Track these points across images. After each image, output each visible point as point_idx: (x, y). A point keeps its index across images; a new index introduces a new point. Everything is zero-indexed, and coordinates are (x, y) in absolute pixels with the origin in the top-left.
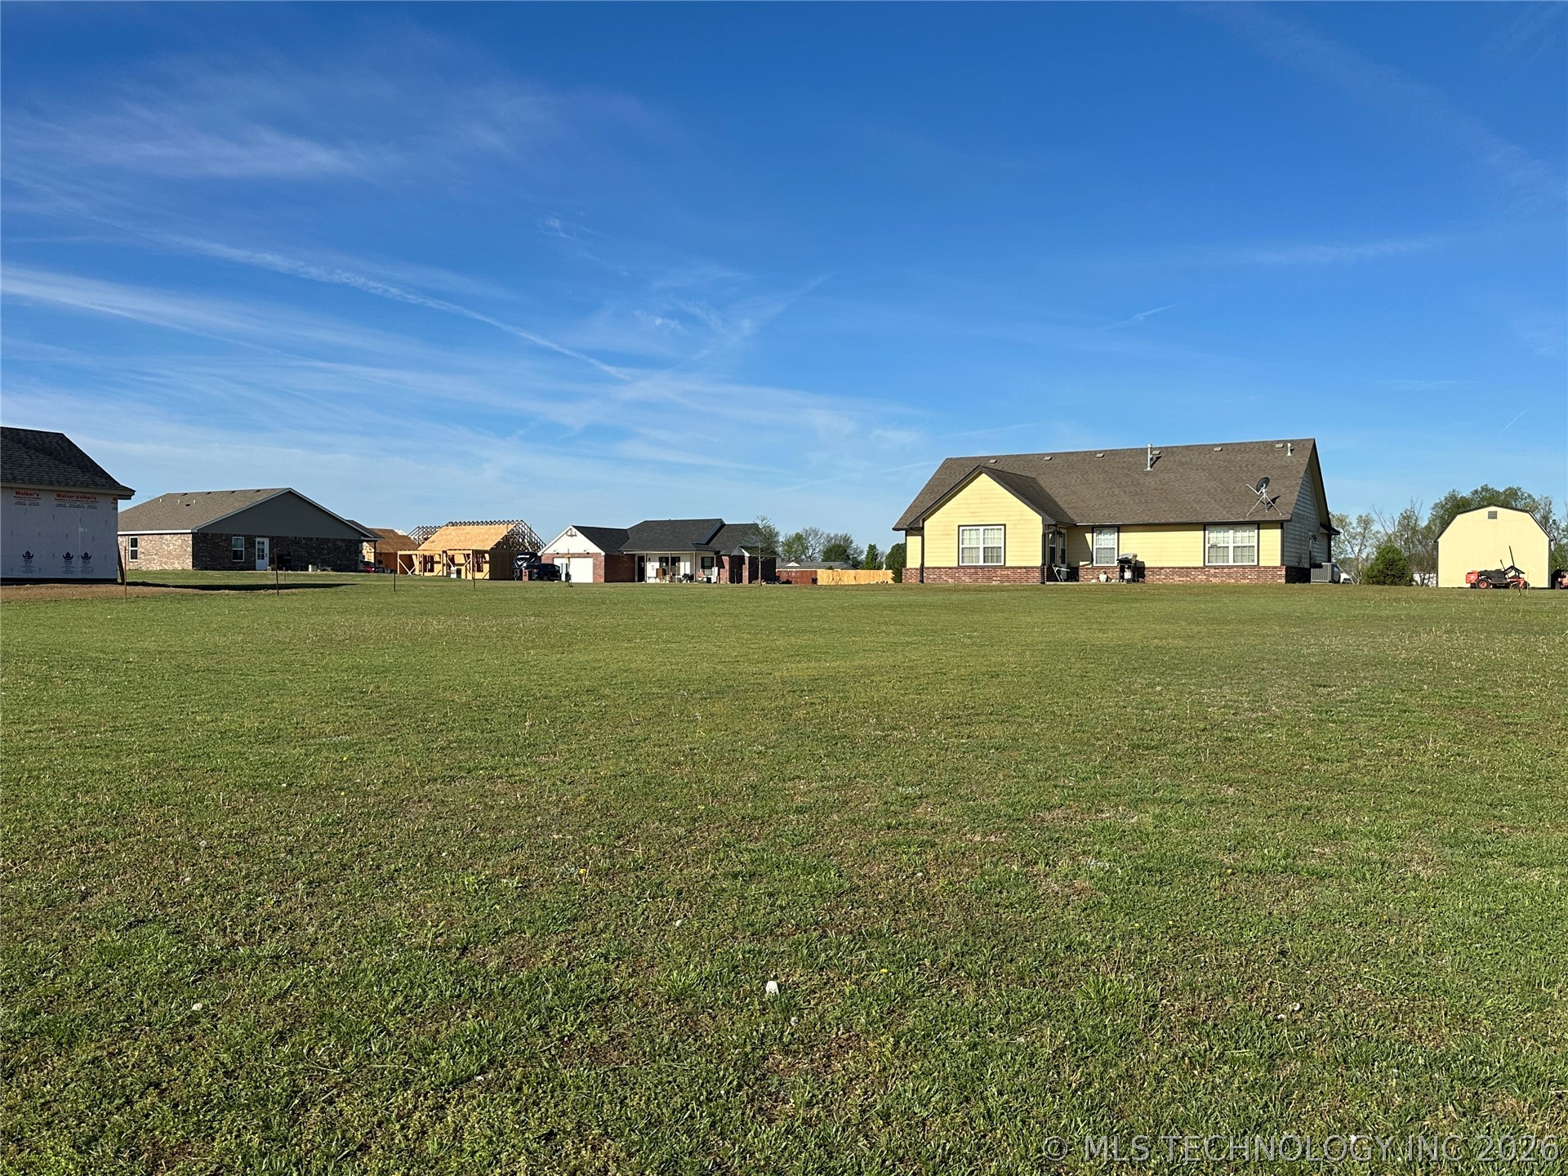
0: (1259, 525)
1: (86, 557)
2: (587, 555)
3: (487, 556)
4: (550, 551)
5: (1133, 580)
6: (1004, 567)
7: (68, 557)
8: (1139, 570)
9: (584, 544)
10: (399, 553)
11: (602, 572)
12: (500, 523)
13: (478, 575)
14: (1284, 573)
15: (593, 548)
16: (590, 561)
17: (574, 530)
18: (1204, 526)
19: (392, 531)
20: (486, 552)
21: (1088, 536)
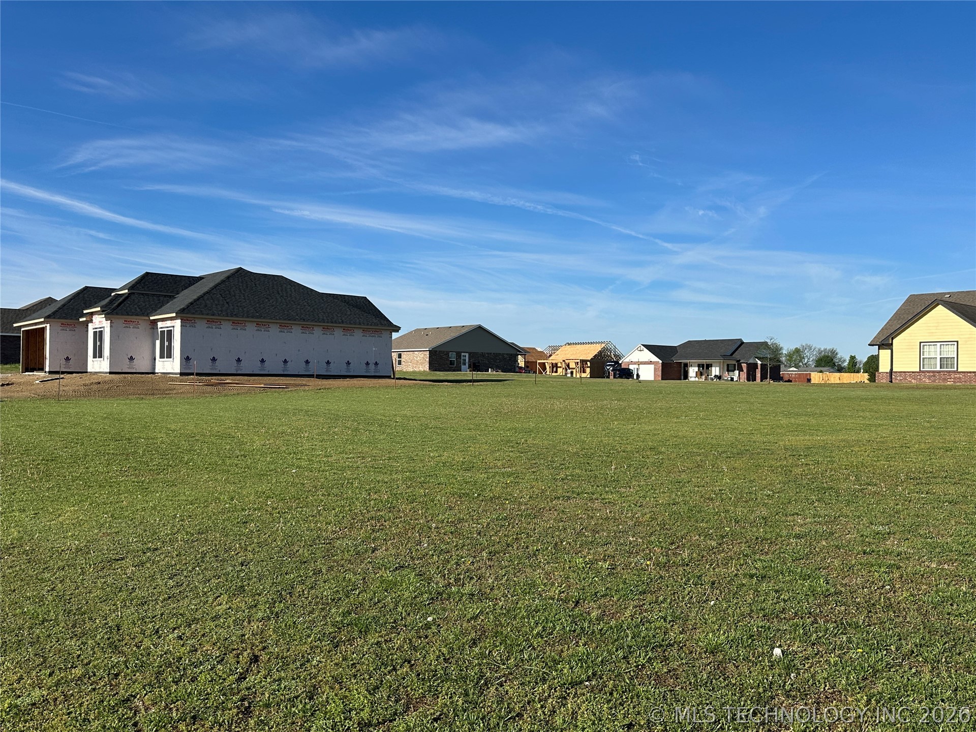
1: (376, 364)
2: (650, 363)
4: (627, 360)
6: (957, 372)
7: (367, 364)
9: (648, 356)
10: (538, 361)
11: (660, 373)
12: (596, 343)
13: (584, 375)
15: (655, 359)
16: (652, 366)
17: (642, 347)
19: (535, 348)
20: (588, 361)
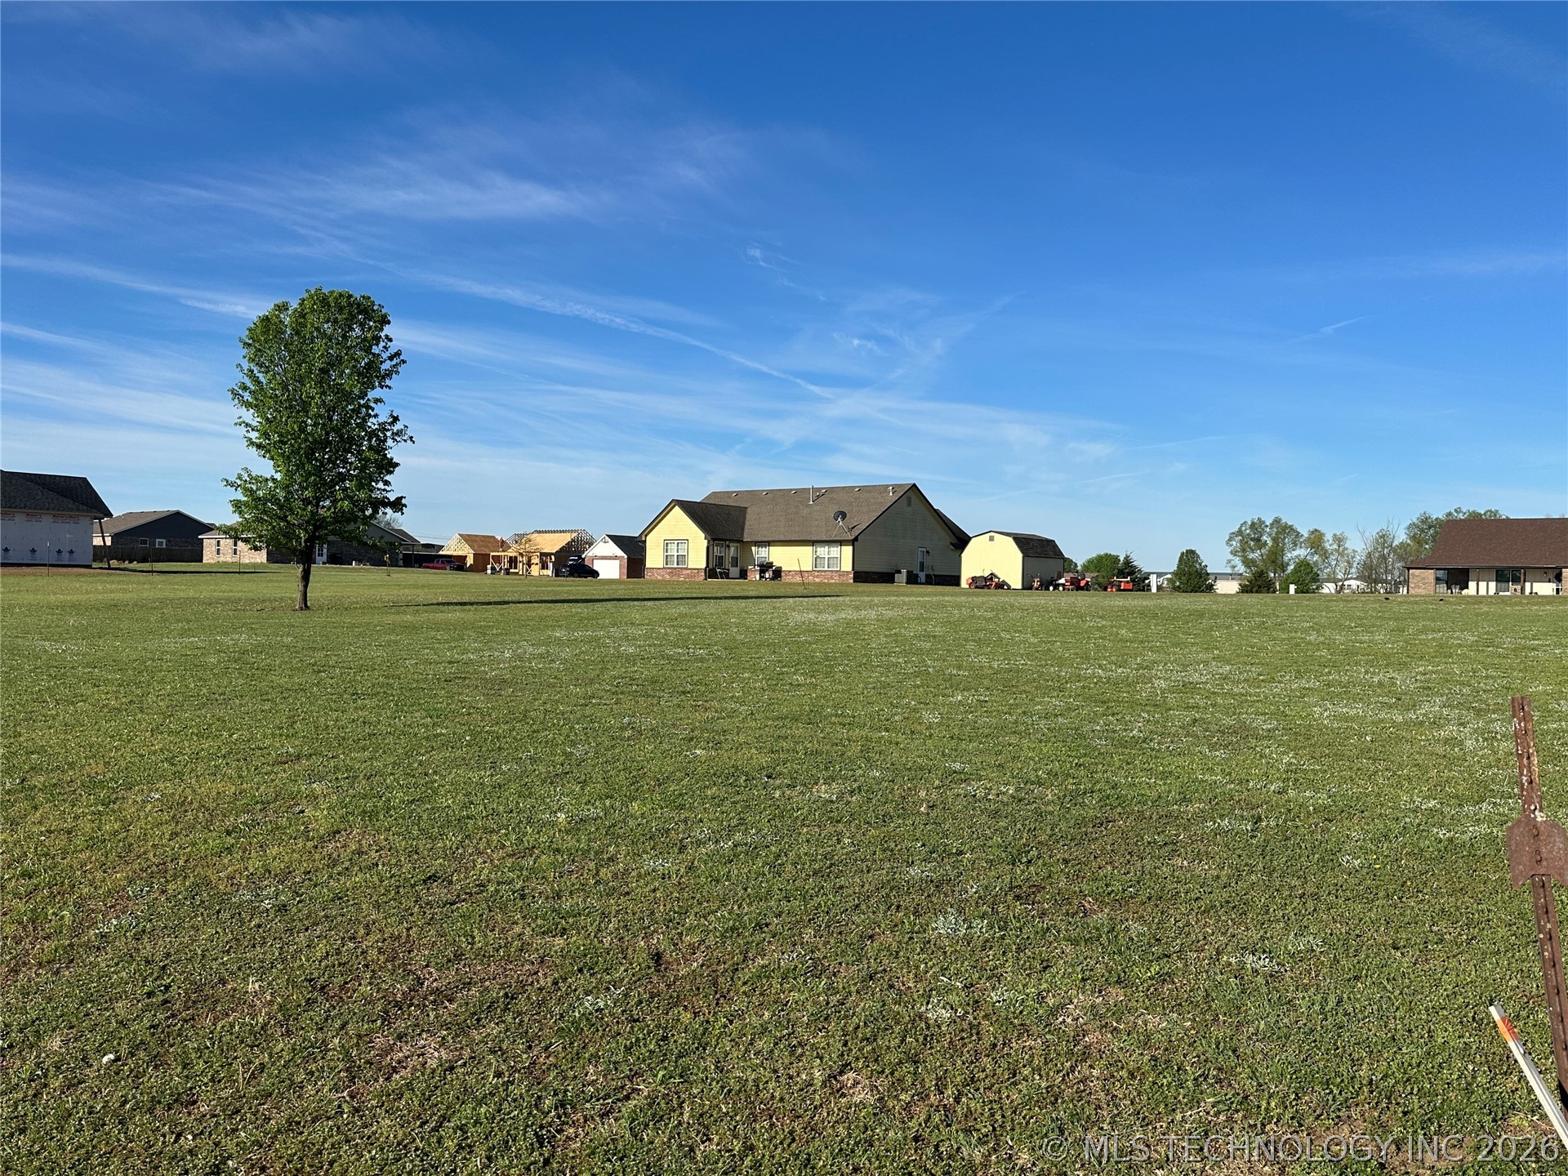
0: (841, 543)
1: (71, 552)
2: (616, 558)
3: (553, 557)
4: (590, 554)
5: (773, 579)
6: (687, 569)
7: (59, 552)
8: (778, 573)
9: (613, 549)
10: (492, 554)
11: (625, 571)
12: (563, 532)
13: (545, 572)
14: (852, 576)
15: (620, 553)
16: (617, 562)
17: (607, 538)
18: (813, 543)
19: (494, 537)
20: (552, 554)
21: (753, 548)
